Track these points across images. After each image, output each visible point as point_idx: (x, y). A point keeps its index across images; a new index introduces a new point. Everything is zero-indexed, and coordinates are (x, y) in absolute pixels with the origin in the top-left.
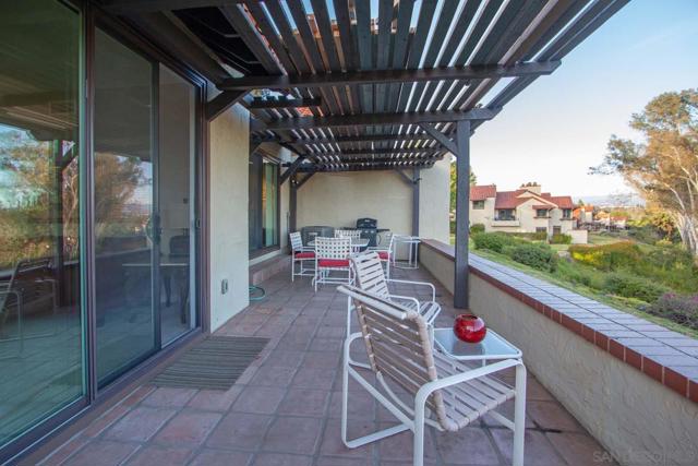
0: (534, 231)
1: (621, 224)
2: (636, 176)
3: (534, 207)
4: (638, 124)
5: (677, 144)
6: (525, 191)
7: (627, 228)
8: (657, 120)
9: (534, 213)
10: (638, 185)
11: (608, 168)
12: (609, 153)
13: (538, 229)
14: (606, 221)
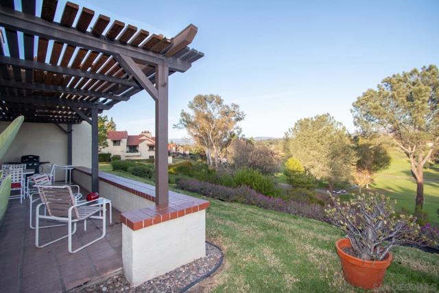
0: (148, 158)
1: (188, 152)
2: (192, 130)
3: (148, 145)
4: (191, 107)
5: (204, 118)
6: (143, 136)
7: (190, 154)
8: (197, 106)
9: (148, 148)
10: (192, 134)
11: (181, 125)
12: (181, 118)
13: (150, 157)
14: (181, 151)
